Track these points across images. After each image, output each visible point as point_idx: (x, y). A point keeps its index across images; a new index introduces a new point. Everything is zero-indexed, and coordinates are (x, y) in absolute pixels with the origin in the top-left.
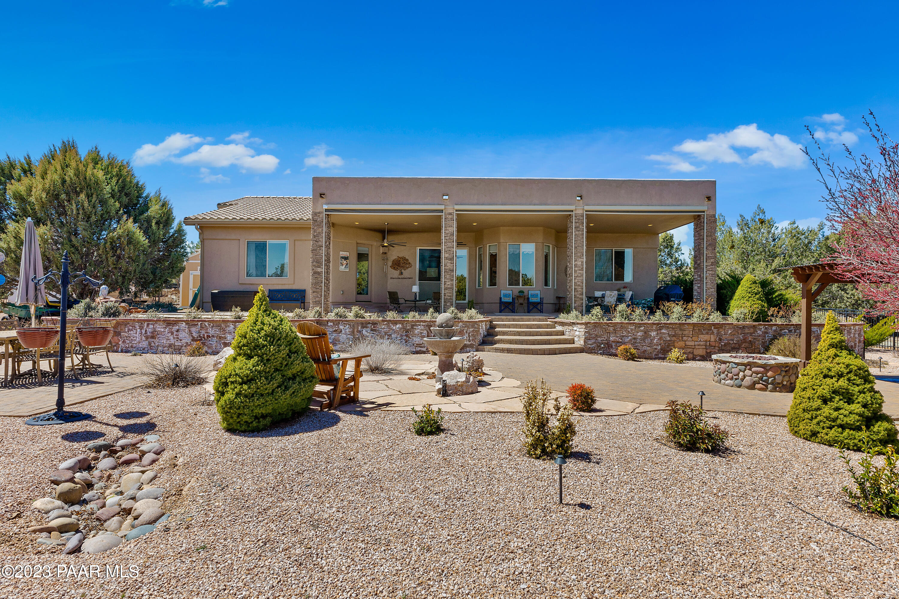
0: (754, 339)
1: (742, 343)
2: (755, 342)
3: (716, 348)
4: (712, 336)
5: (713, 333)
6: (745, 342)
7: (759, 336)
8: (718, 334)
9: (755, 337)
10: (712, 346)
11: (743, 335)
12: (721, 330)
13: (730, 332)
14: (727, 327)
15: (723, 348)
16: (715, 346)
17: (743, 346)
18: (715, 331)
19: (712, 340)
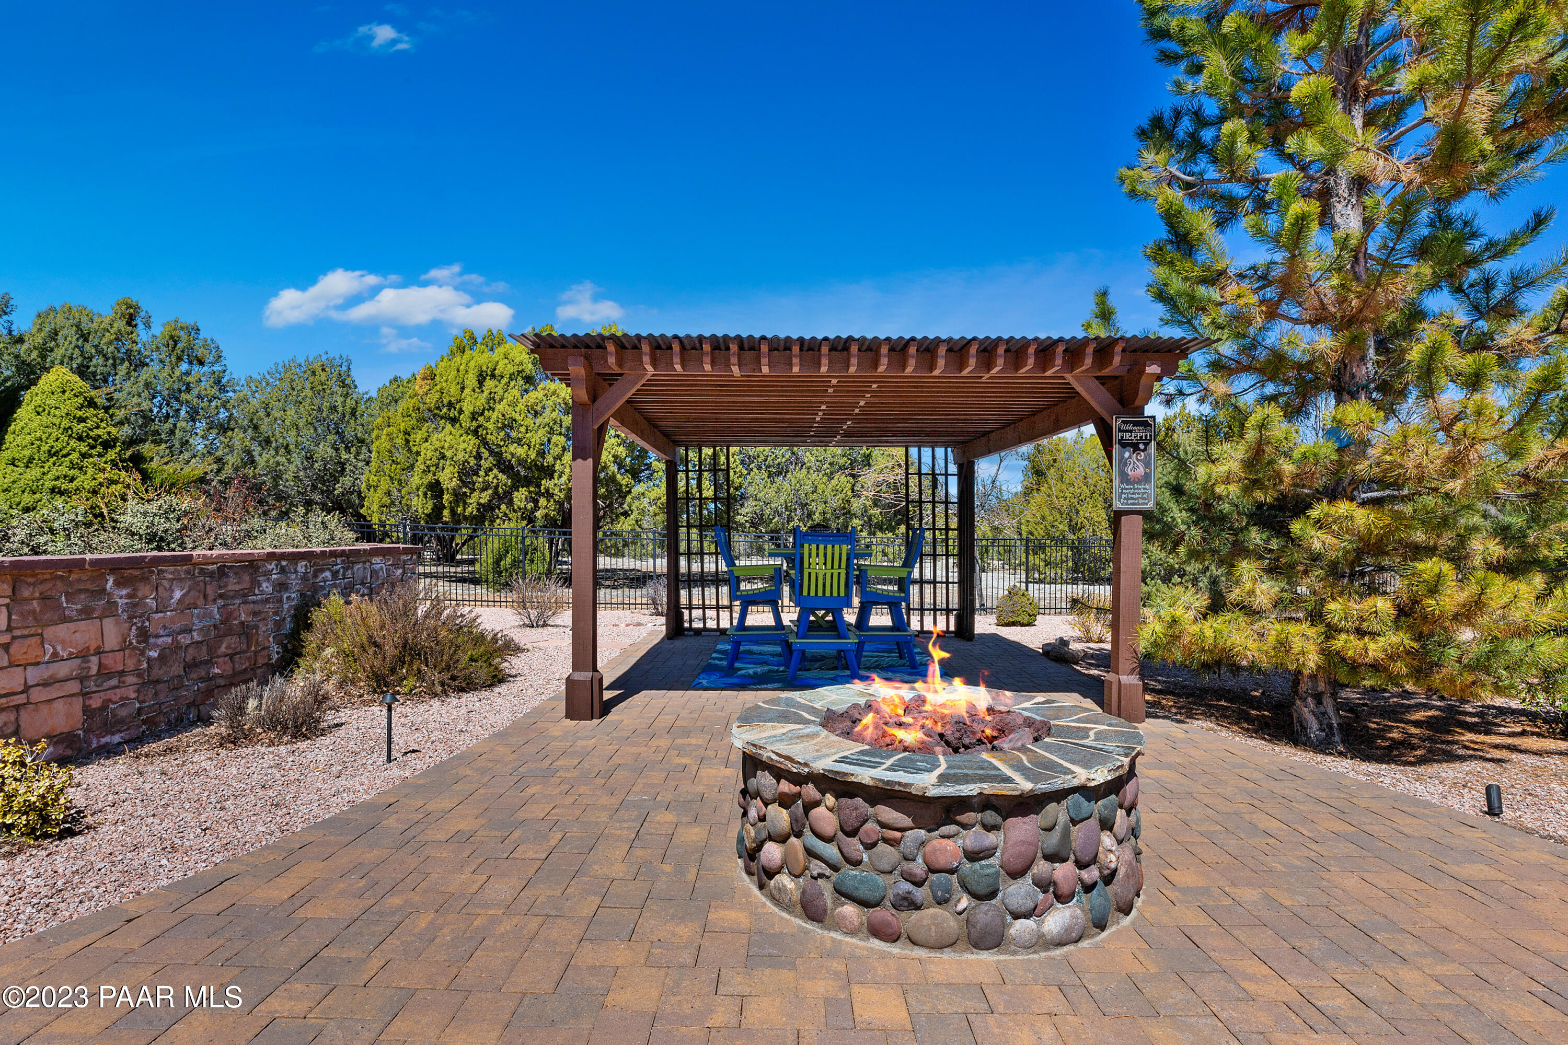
0: (255, 614)
1: (220, 637)
2: (257, 627)
3: (131, 679)
4: (109, 623)
5: (110, 610)
6: (229, 632)
7: (267, 601)
8: (135, 605)
9: (257, 608)
10: (110, 675)
11: (220, 602)
12: (144, 590)
13: (178, 594)
14: (169, 571)
15: (157, 673)
16: (122, 673)
17: (223, 649)
18: (121, 597)
19: (112, 640)
